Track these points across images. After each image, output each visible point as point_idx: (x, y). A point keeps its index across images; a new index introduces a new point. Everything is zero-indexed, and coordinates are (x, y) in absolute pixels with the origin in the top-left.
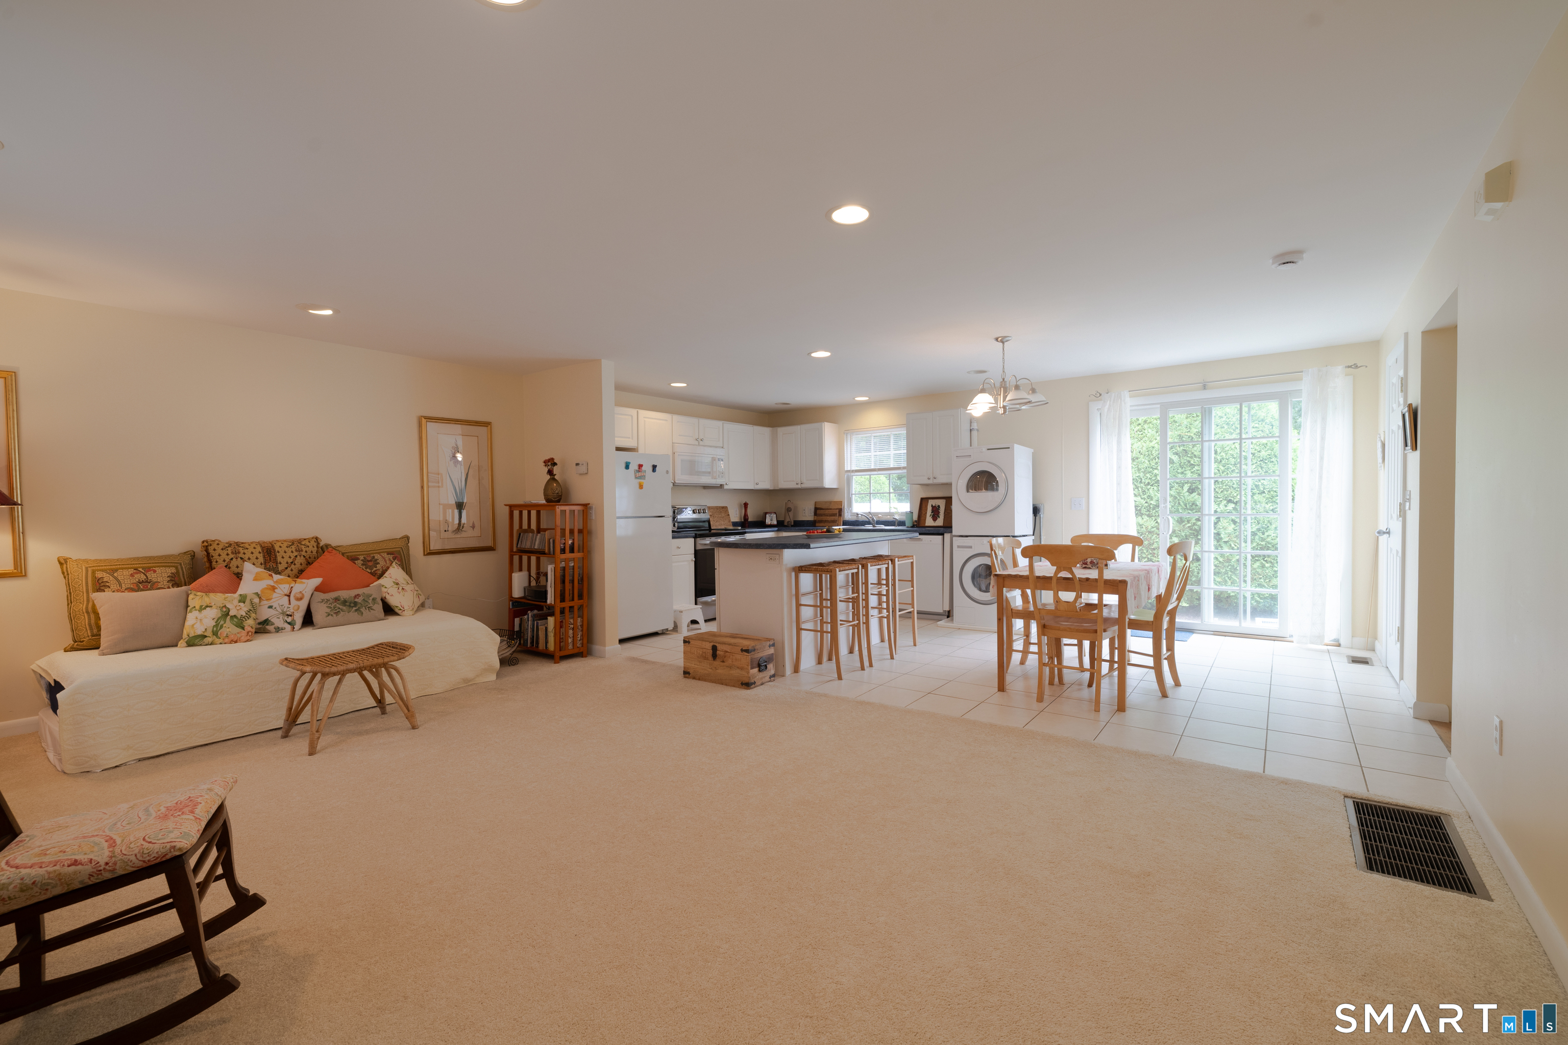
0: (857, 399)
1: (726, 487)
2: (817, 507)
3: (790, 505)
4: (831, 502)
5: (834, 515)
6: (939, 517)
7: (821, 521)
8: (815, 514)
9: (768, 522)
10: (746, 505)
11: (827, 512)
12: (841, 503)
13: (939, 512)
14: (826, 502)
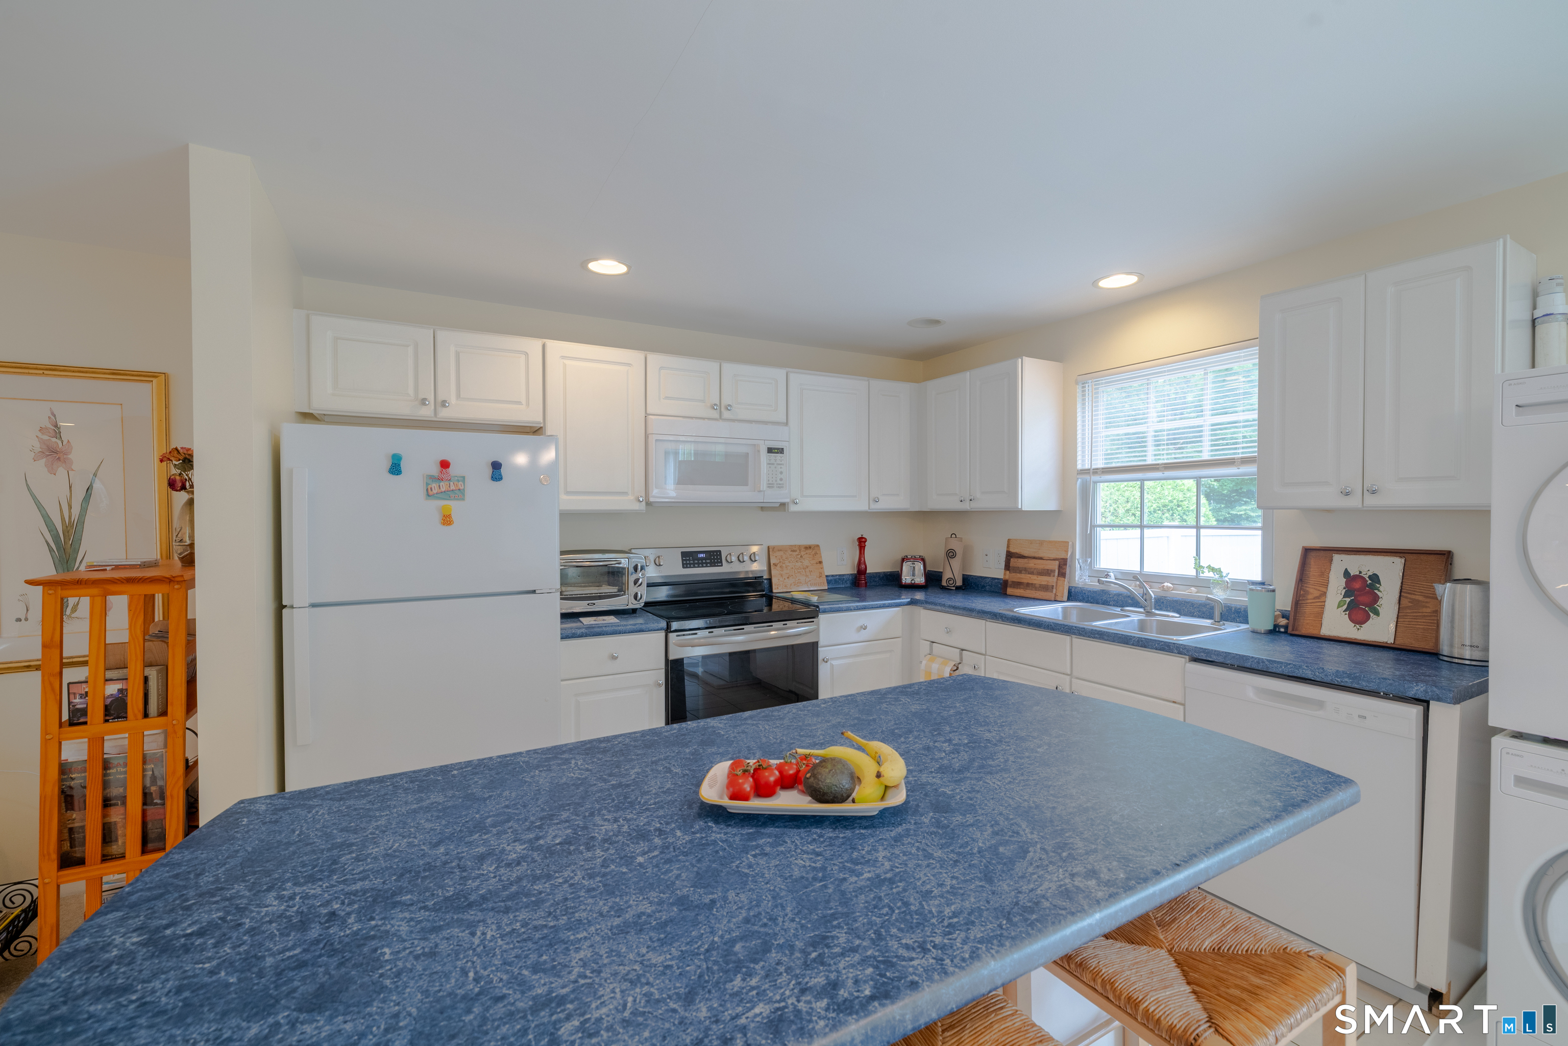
0: (1105, 283)
1: (793, 508)
2: (1012, 550)
3: (954, 545)
4: (1041, 543)
5: (1047, 573)
6: (1377, 613)
7: (1018, 585)
8: (1007, 567)
9: (906, 579)
10: (862, 542)
11: (1032, 564)
12: (1065, 545)
13: (1376, 598)
14: (1031, 542)
